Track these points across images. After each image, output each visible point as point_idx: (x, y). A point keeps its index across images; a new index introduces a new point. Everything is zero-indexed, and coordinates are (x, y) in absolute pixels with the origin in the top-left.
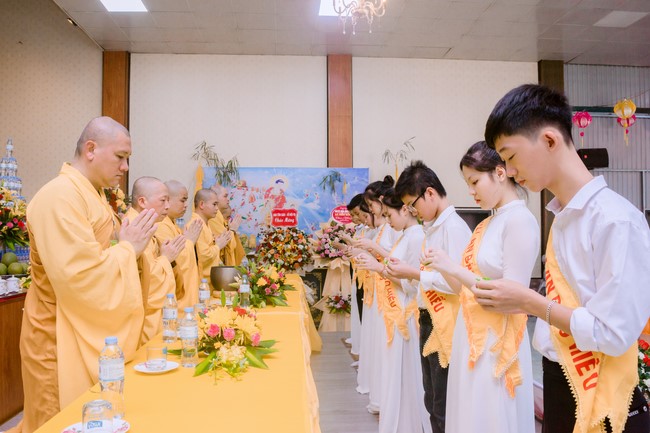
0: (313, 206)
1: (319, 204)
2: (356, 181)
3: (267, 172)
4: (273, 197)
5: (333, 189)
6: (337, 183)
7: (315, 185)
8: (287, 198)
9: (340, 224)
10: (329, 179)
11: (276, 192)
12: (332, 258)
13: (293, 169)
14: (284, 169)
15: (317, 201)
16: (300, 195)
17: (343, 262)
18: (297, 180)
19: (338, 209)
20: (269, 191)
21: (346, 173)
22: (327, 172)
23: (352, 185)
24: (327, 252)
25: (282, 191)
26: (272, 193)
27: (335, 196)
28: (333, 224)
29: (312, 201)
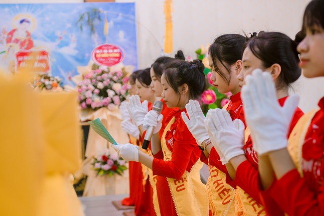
0: (69, 51)
1: (76, 49)
2: (120, 18)
3: (6, 10)
4: (17, 41)
5: (92, 30)
6: (96, 22)
7: (69, 25)
8: (35, 42)
9: (103, 67)
10: (86, 17)
11: (21, 35)
12: (96, 109)
13: (41, 6)
14: (30, 6)
15: (73, 45)
16: (52, 38)
17: (109, 113)
18: (47, 19)
19: (100, 48)
20: (12, 33)
21: (107, 8)
22: (83, 8)
23: (116, 24)
24: (88, 102)
25: (28, 34)
26: (16, 36)
27: (95, 37)
28: (95, 67)
29: (67, 44)
